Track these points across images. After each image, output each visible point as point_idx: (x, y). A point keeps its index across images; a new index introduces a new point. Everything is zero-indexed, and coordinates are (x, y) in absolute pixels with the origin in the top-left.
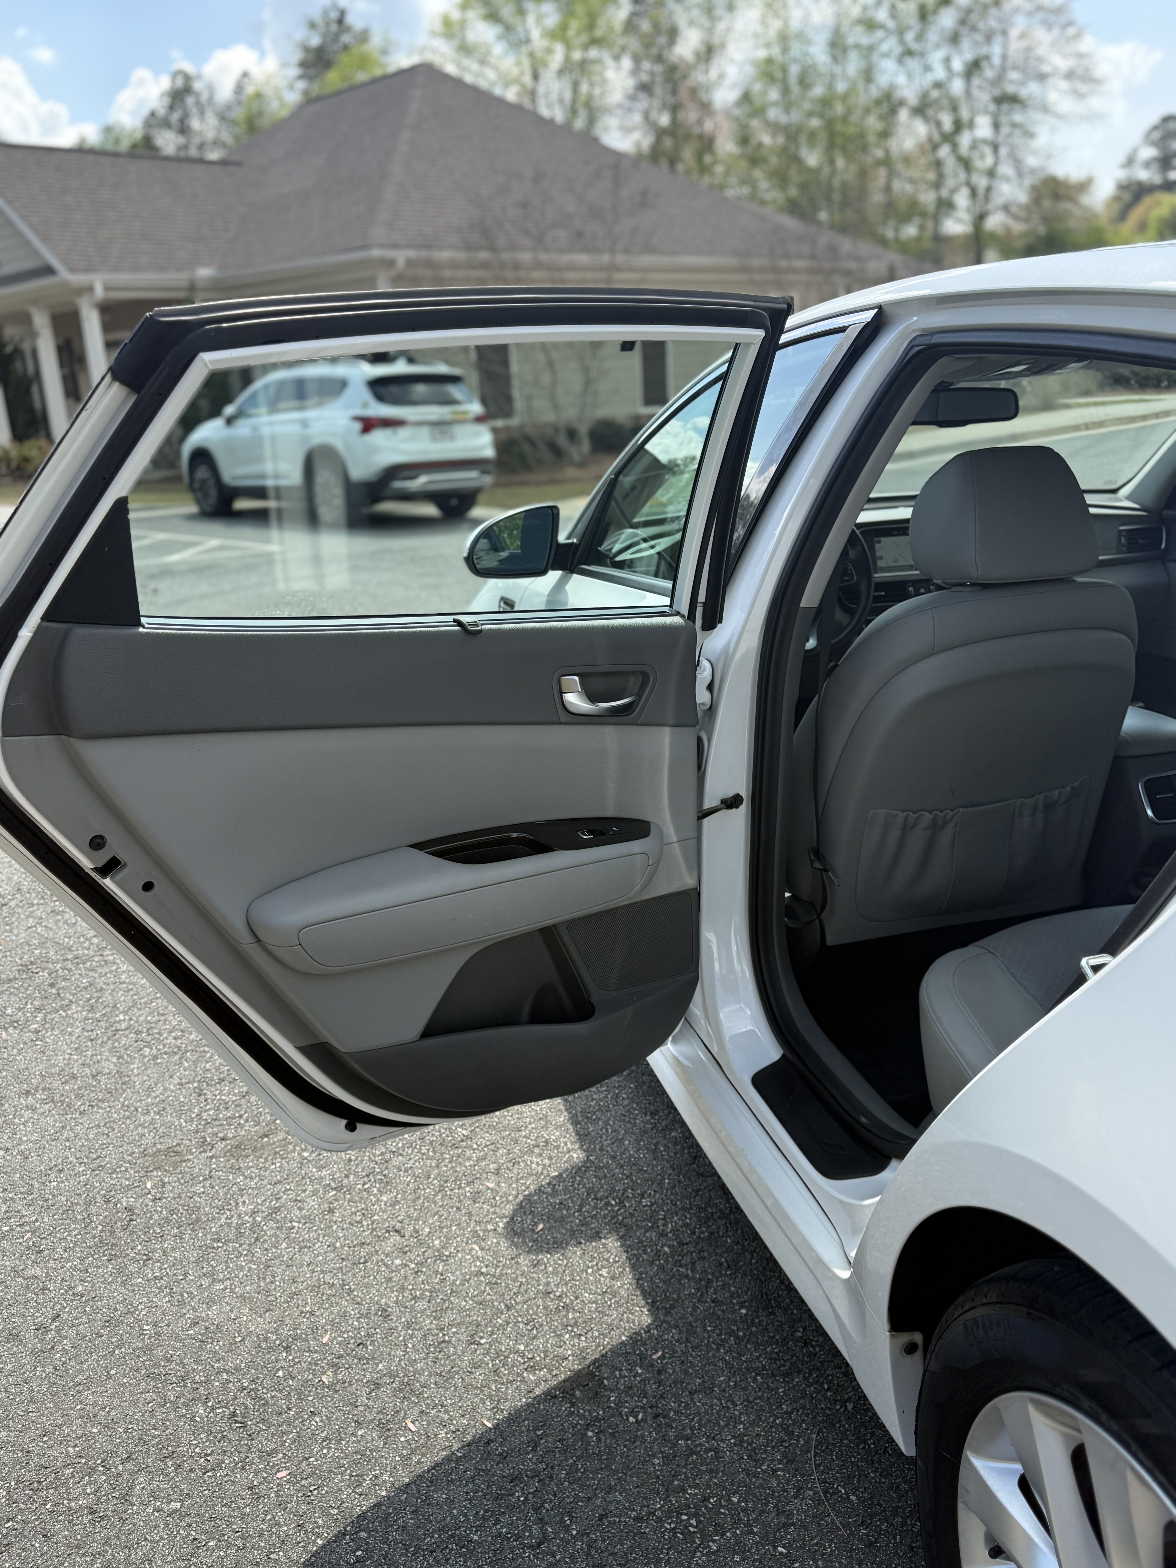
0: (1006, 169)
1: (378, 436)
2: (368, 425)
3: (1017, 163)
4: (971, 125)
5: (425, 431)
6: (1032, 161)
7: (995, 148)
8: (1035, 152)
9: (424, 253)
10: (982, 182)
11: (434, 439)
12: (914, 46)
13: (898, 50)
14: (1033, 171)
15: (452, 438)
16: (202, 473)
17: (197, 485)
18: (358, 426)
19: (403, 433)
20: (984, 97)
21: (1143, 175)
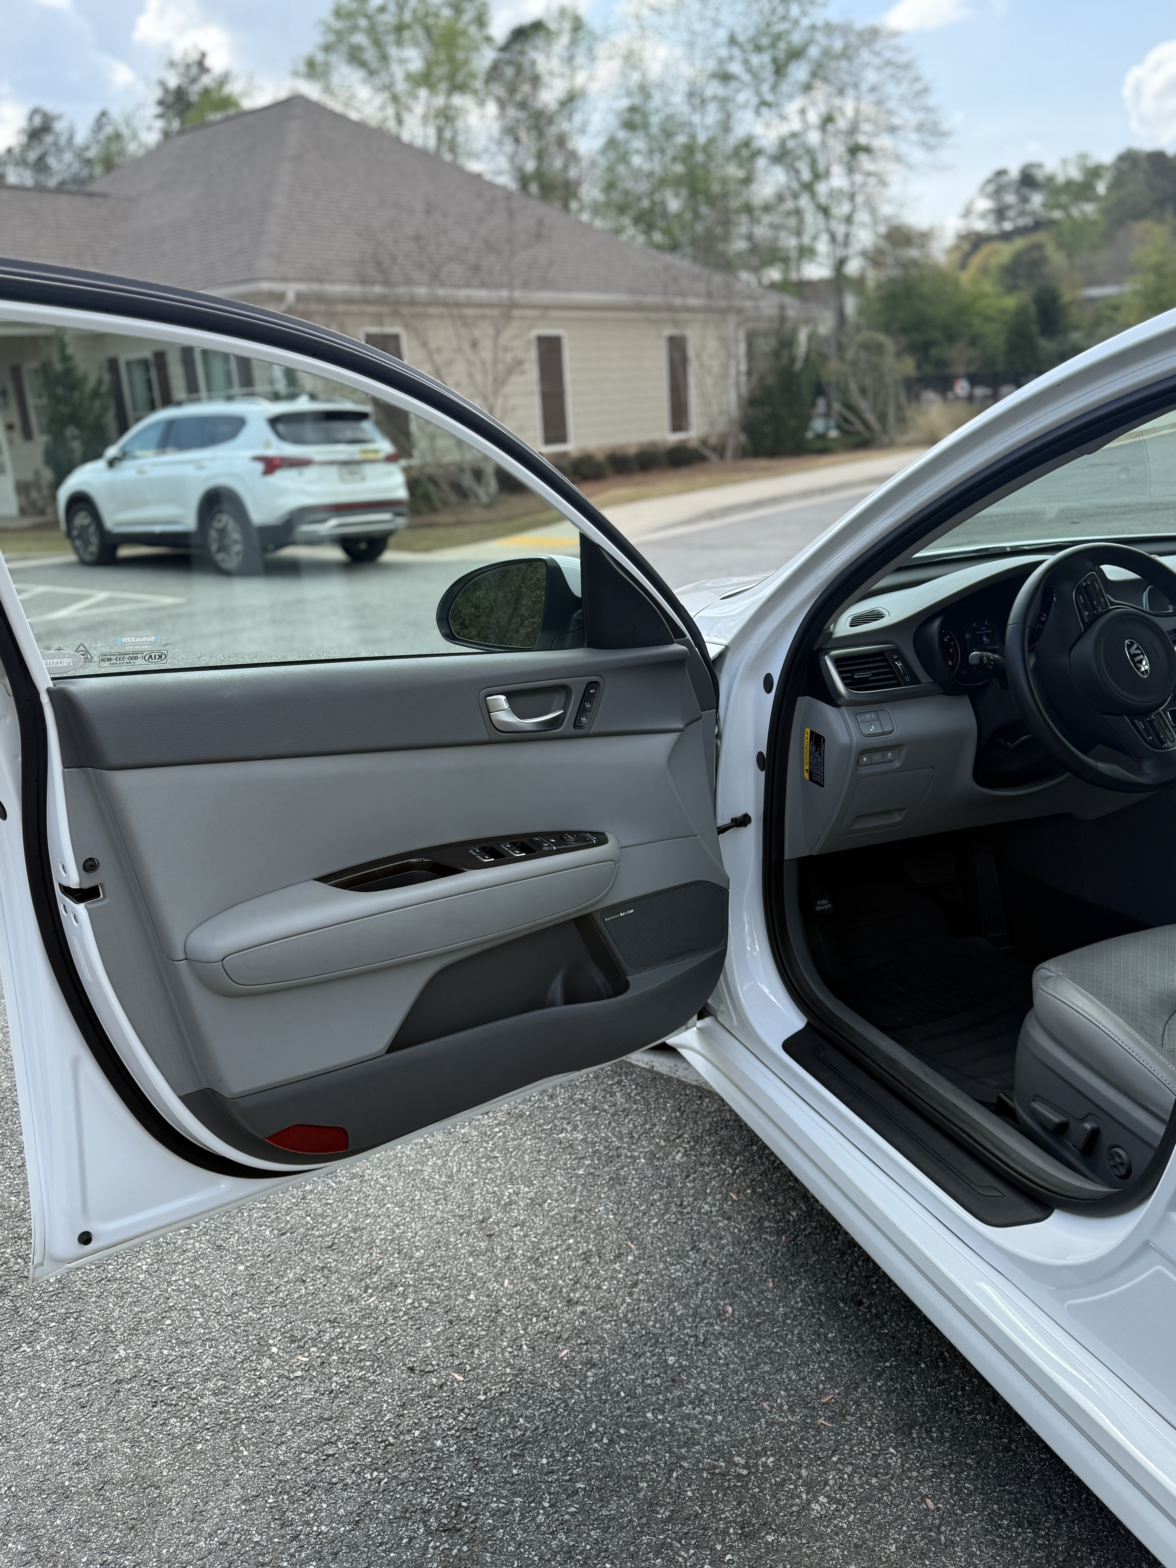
0: (862, 216)
1: (283, 478)
2: (271, 465)
3: (873, 210)
4: (827, 174)
5: (333, 471)
6: (886, 210)
7: (852, 197)
8: (889, 201)
9: (315, 287)
10: (840, 229)
11: (343, 480)
12: (769, 97)
13: (754, 101)
14: (887, 219)
15: (363, 479)
16: (82, 519)
17: (75, 533)
18: (260, 467)
19: (310, 473)
20: (839, 148)
21: (981, 226)
